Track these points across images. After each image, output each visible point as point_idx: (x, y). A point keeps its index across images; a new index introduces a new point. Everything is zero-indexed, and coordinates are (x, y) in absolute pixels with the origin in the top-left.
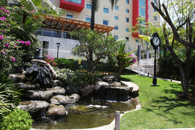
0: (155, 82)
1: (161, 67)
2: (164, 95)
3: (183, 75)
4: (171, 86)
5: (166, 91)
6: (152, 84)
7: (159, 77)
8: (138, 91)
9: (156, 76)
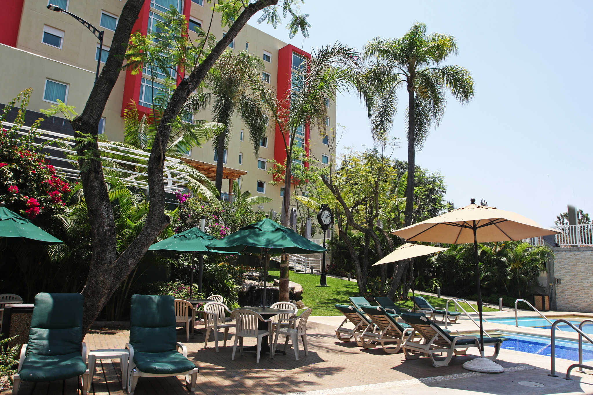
0: (323, 282)
1: (333, 256)
2: (335, 296)
3: (359, 269)
4: (346, 286)
5: (338, 293)
6: (319, 284)
7: (330, 274)
8: (301, 292)
9: (325, 272)
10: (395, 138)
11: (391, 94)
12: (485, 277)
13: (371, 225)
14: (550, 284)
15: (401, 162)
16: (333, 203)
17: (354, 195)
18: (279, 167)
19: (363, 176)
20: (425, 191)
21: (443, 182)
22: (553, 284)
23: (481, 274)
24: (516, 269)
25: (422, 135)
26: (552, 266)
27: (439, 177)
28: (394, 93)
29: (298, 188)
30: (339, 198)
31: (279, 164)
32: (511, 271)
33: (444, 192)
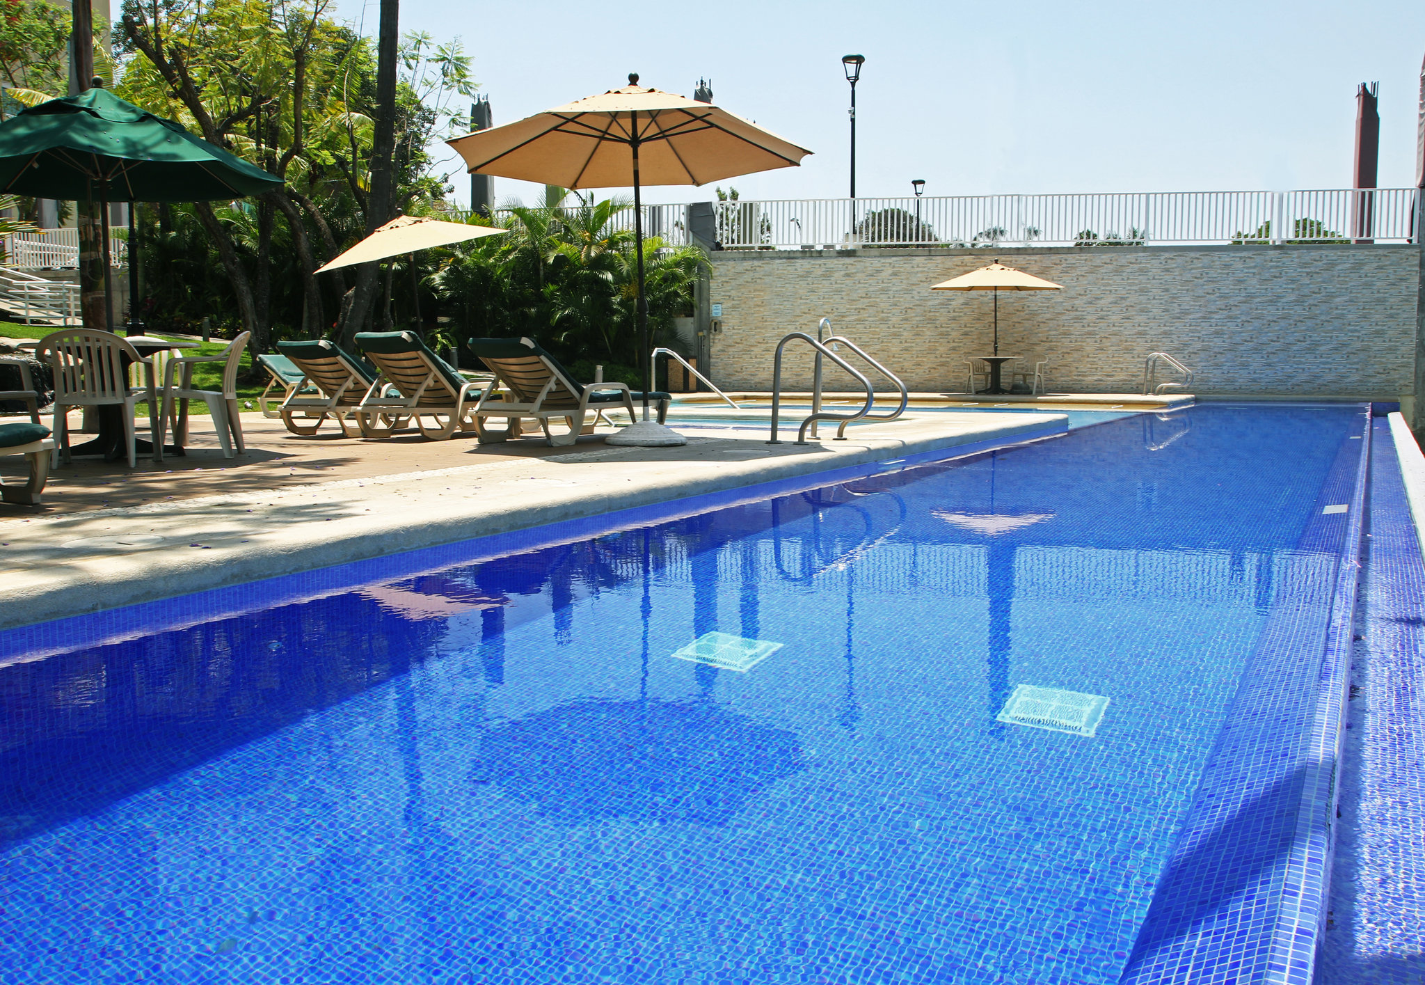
12: (564, 319)
14: (700, 334)
21: (467, 73)
22: (705, 332)
23: (554, 313)
24: (632, 299)
26: (705, 294)
27: (458, 59)
32: (620, 304)
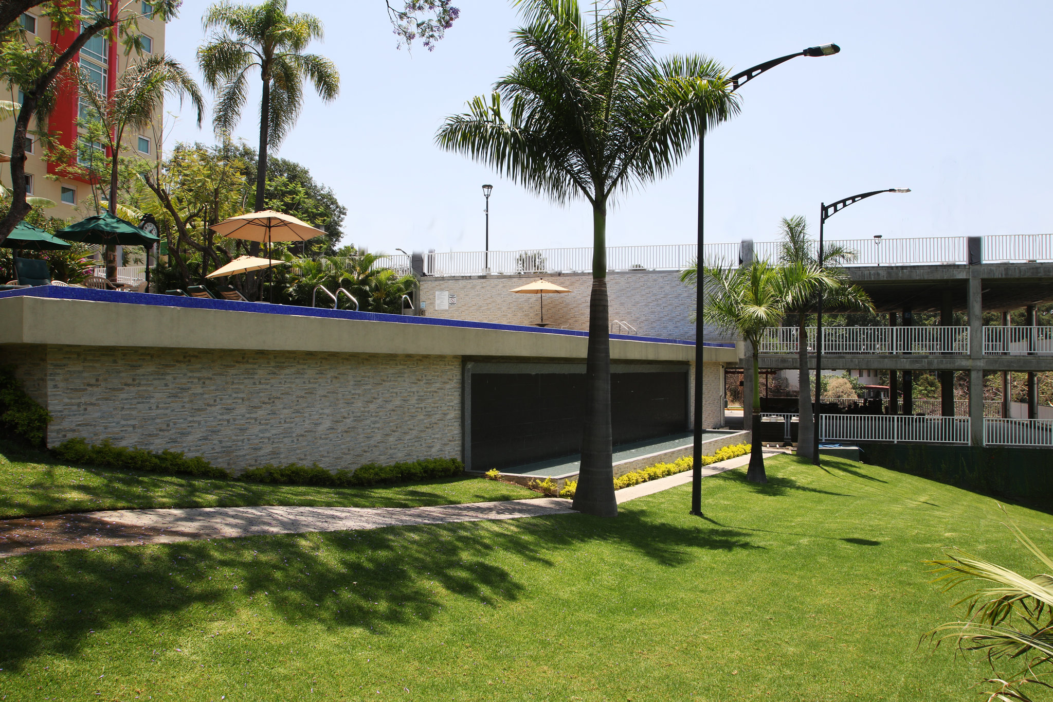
10: (240, 139)
11: (241, 78)
13: (211, 243)
15: (276, 160)
16: (160, 212)
17: (188, 205)
18: (63, 151)
19: (200, 181)
20: (282, 205)
25: (279, 137)
26: (418, 297)
28: (243, 77)
29: (98, 189)
30: (168, 206)
31: (62, 147)
33: (344, 214)
